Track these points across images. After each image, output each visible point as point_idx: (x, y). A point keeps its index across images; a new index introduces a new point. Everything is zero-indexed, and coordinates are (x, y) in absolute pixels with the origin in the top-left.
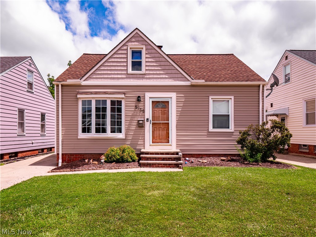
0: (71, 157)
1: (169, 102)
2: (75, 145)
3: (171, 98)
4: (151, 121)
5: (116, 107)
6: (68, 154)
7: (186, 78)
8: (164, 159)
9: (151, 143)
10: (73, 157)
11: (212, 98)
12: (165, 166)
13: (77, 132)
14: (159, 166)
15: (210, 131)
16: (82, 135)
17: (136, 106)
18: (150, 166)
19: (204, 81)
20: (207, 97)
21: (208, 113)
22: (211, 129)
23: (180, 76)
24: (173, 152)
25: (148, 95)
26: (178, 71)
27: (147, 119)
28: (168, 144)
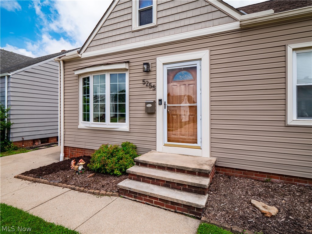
0: (73, 152)
1: (196, 67)
2: (76, 137)
3: (200, 59)
4: (166, 103)
5: (118, 83)
6: (70, 147)
7: (229, 16)
8: (168, 184)
9: (166, 142)
10: (75, 152)
11: (294, 50)
12: (165, 204)
13: (78, 119)
14: (152, 202)
15: (289, 122)
16: (82, 124)
17: (143, 80)
18: (135, 197)
19: (271, 11)
20: (283, 48)
21: (285, 83)
22: (292, 118)
23: (219, 14)
24: (193, 169)
25: (160, 60)
26: (213, 8)
27: (160, 100)
28: (195, 145)
